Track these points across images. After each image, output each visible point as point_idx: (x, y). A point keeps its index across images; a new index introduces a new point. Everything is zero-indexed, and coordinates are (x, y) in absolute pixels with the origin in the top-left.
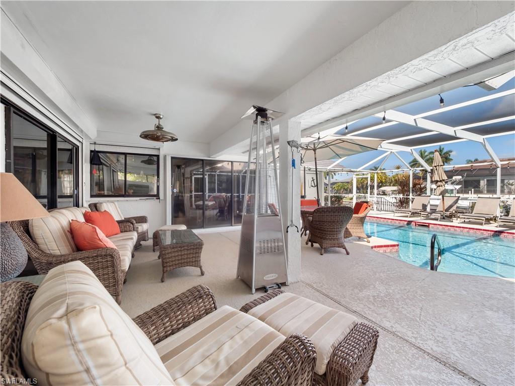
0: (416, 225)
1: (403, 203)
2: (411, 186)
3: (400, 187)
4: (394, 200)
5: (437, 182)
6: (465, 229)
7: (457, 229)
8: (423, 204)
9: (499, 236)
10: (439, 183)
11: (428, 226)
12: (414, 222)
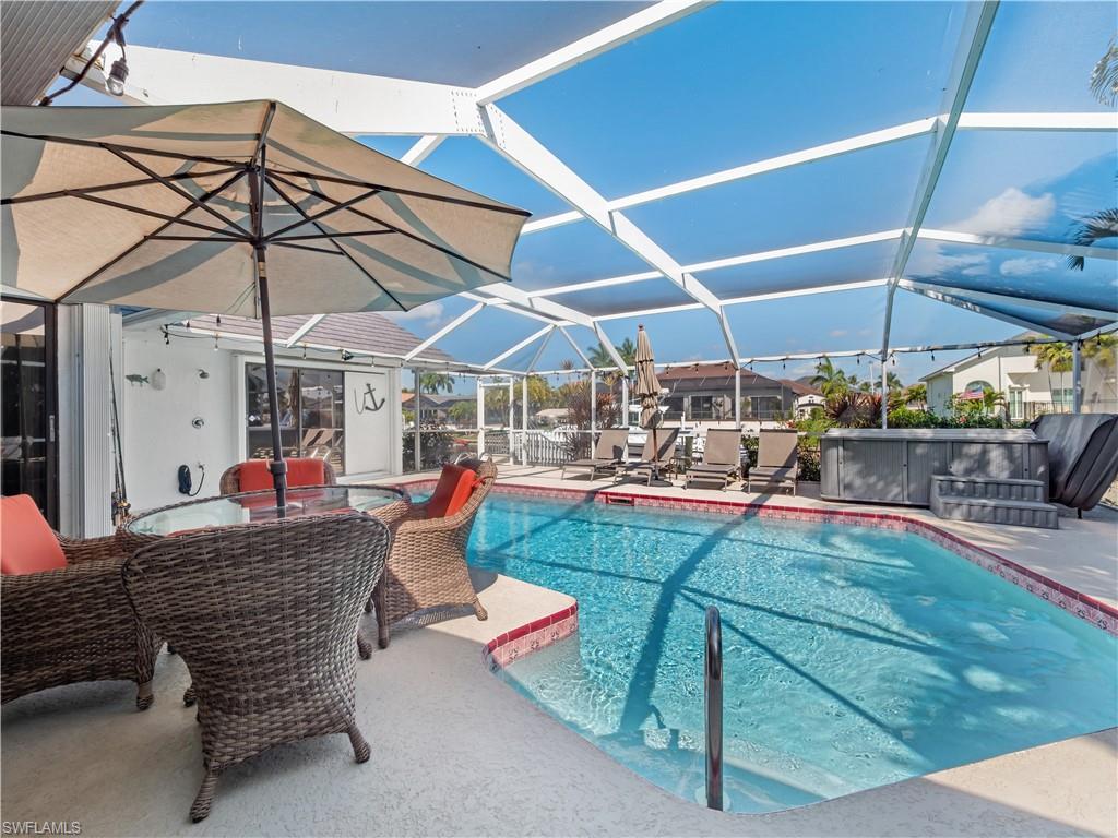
0: (607, 502)
1: (579, 447)
2: (593, 405)
3: (572, 411)
4: (562, 439)
5: (644, 396)
6: (701, 505)
7: (687, 505)
8: (615, 447)
9: (755, 514)
10: (648, 401)
11: (631, 503)
12: (602, 493)
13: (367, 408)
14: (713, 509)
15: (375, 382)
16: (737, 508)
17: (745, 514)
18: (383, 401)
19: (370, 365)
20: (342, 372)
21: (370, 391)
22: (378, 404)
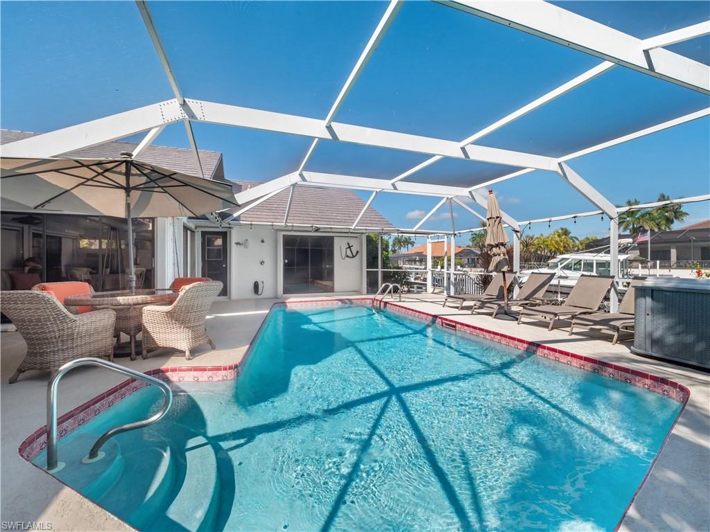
0: (442, 324)
11: (455, 327)
12: (440, 318)
13: (347, 256)
14: (504, 341)
15: (352, 242)
16: (521, 344)
17: (527, 350)
18: (358, 252)
19: (347, 233)
20: (333, 237)
21: (350, 247)
22: (354, 254)
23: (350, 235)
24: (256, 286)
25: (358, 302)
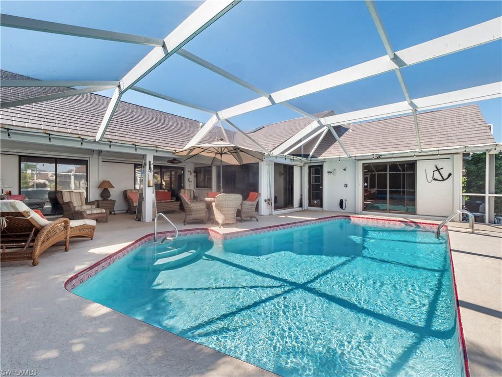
13: (435, 179)
18: (450, 175)
19: (437, 155)
20: (416, 161)
21: (438, 170)
22: (445, 177)
23: (439, 157)
24: (341, 203)
25: (428, 227)
